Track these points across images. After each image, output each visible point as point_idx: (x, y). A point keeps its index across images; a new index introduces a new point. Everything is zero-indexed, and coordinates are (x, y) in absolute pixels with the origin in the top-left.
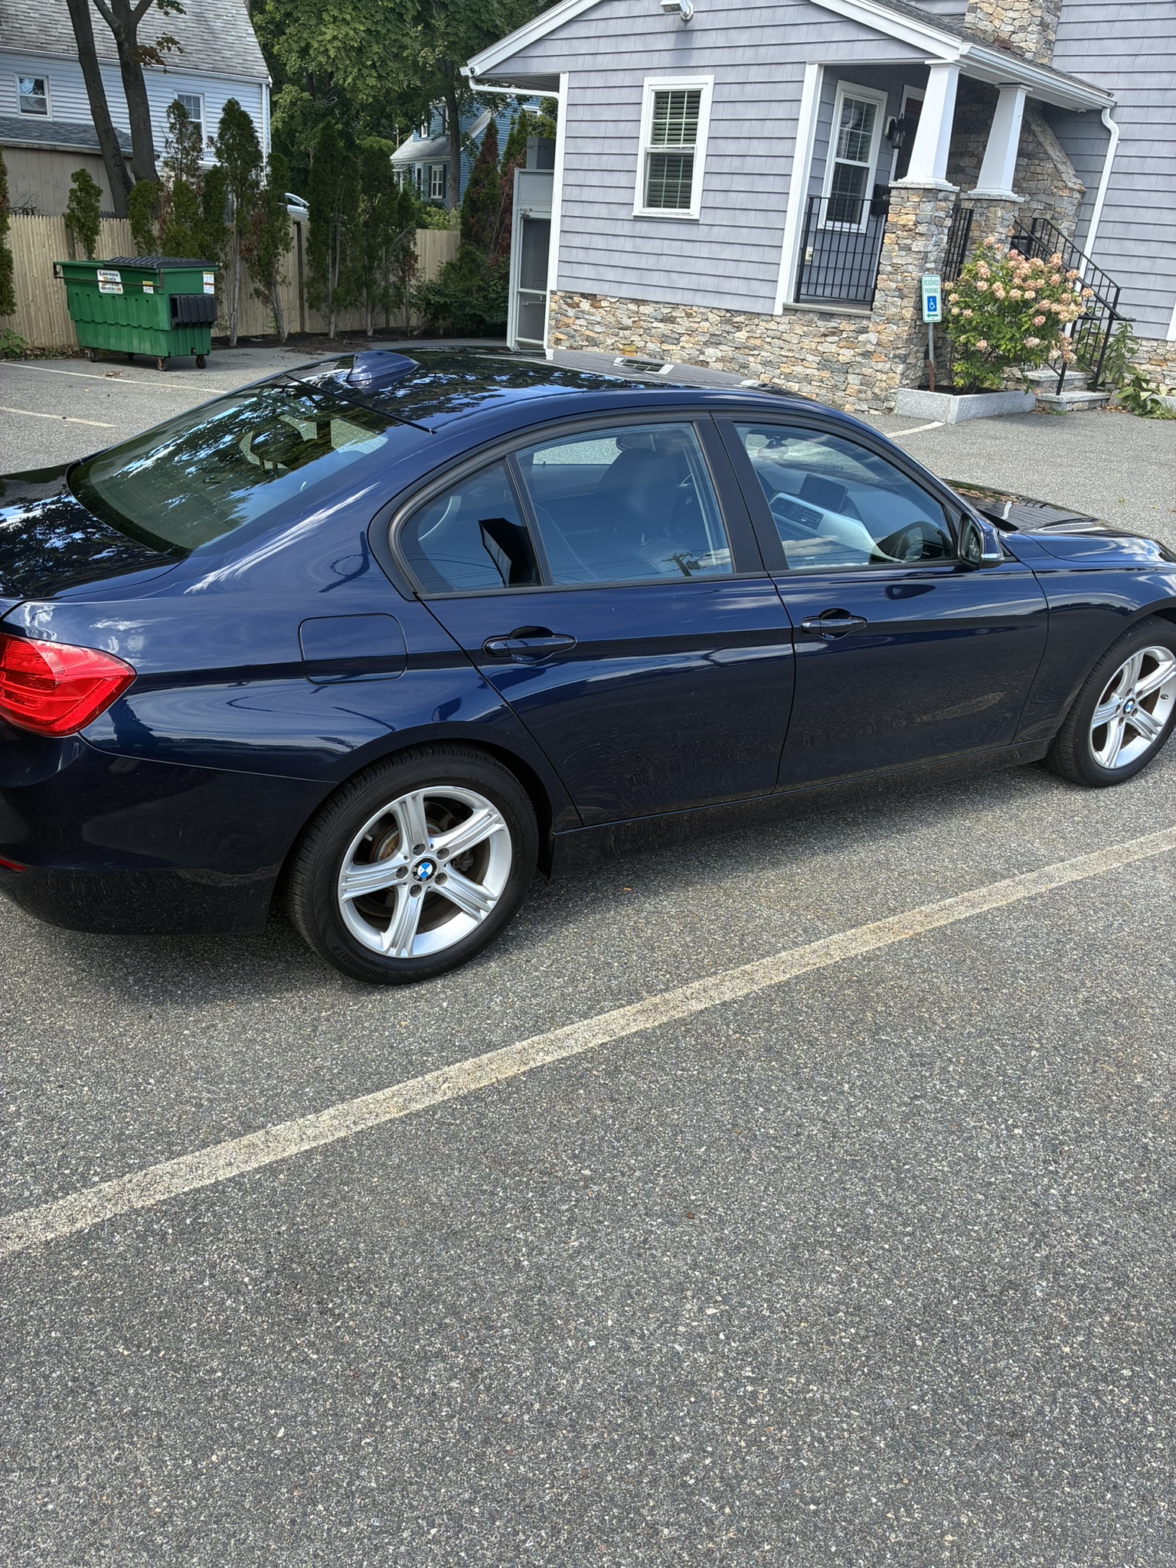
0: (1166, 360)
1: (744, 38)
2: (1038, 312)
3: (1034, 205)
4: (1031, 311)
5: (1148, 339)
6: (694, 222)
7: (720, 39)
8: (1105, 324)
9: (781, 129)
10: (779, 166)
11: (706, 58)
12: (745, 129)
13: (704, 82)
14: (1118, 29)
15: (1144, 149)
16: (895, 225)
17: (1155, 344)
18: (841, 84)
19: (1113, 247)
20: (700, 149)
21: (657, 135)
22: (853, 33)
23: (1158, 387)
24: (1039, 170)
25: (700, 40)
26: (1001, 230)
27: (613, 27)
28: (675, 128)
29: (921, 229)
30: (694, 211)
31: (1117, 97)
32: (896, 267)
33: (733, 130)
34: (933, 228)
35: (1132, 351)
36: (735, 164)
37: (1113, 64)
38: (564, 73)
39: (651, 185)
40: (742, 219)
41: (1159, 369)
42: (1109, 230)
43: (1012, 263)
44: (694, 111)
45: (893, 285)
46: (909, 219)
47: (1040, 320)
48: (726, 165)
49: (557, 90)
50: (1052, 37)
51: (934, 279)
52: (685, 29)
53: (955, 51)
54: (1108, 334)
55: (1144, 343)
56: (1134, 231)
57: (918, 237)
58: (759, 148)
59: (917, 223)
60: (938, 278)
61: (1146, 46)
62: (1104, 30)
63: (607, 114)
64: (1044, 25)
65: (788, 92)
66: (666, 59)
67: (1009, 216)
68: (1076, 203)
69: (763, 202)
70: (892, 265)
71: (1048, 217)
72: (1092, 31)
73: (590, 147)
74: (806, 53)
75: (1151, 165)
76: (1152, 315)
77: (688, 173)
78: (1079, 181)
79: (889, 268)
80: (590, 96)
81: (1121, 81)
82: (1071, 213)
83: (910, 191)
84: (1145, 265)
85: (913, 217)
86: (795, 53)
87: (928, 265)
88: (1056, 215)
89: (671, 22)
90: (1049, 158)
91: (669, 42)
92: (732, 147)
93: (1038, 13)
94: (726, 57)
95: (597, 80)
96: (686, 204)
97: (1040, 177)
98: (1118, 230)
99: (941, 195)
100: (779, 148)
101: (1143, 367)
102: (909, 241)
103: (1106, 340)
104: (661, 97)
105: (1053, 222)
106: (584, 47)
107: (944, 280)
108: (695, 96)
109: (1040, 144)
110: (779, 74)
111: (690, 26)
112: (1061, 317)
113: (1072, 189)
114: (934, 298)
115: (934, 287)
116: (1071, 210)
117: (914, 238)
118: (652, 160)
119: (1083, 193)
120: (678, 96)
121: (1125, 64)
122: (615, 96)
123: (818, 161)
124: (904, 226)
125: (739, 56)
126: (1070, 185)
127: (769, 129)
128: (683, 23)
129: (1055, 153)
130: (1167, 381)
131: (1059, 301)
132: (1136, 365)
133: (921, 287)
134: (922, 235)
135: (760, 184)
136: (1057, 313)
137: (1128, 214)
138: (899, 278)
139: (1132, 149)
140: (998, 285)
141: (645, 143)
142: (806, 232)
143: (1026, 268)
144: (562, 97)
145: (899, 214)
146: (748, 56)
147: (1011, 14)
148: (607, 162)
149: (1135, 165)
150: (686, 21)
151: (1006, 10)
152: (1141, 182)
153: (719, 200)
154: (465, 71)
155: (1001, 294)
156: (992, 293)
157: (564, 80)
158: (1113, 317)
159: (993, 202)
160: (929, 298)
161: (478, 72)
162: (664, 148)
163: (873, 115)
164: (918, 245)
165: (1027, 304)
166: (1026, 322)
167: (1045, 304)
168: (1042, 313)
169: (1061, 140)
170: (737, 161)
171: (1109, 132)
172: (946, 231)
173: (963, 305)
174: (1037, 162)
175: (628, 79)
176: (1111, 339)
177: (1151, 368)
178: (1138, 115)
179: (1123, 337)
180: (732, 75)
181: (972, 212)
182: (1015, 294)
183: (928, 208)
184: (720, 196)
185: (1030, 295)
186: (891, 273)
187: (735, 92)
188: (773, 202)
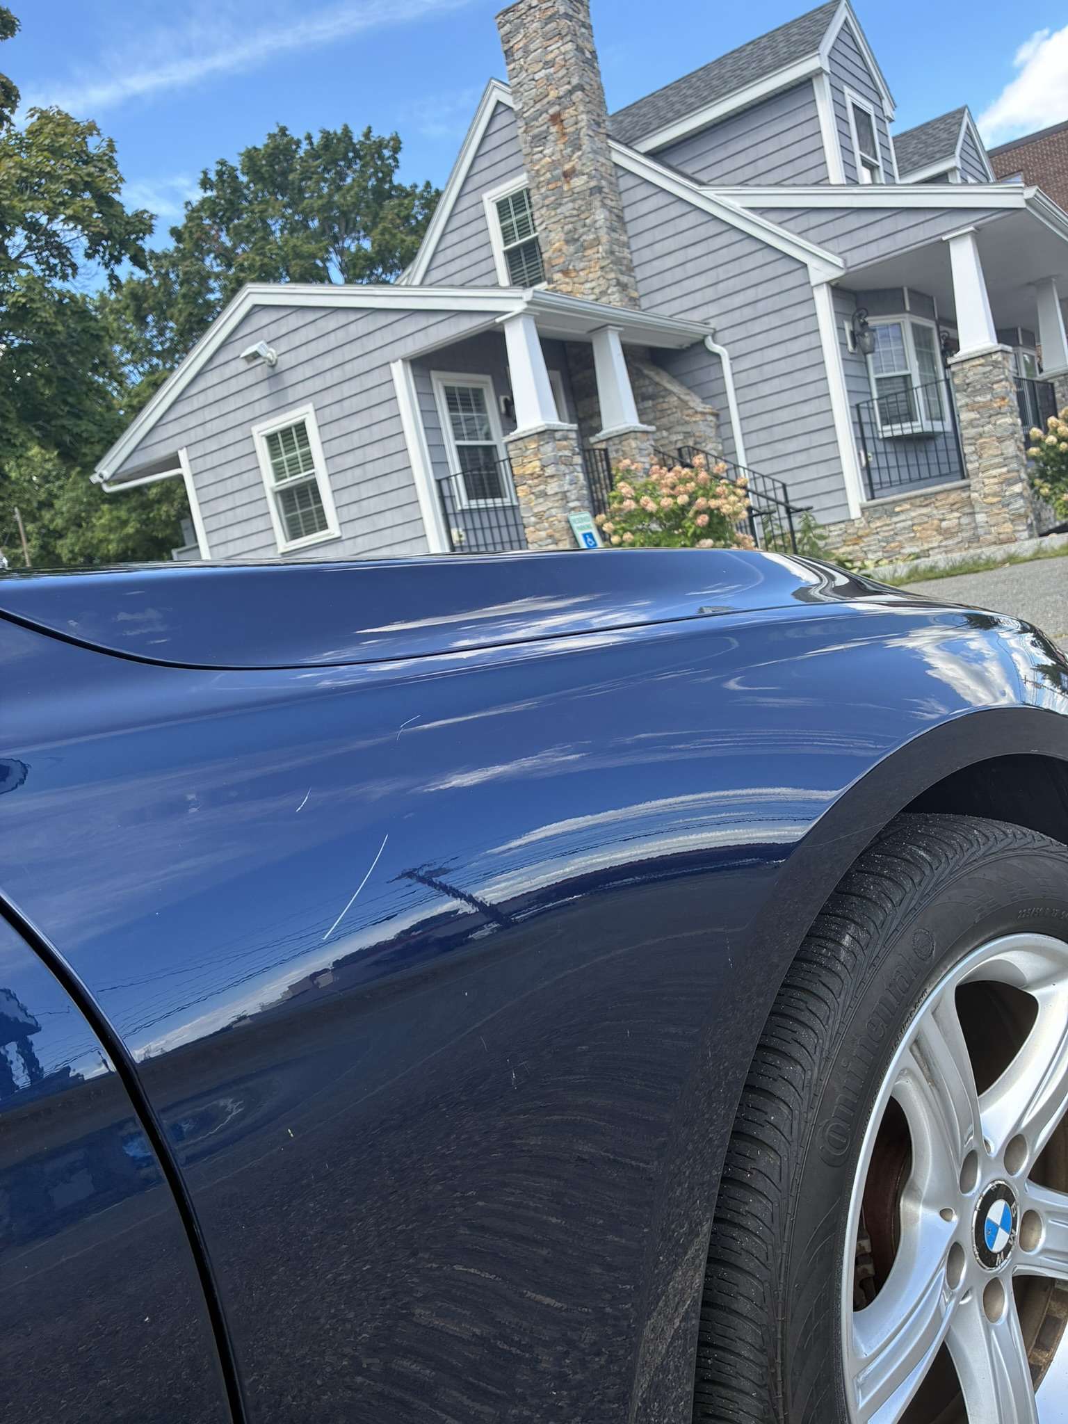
0: (860, 537)
1: (328, 362)
2: (698, 513)
3: (674, 438)
4: (691, 514)
5: (834, 524)
6: (338, 540)
7: (307, 371)
8: (785, 523)
9: (387, 428)
10: (397, 462)
11: (300, 391)
12: (356, 440)
13: (305, 413)
14: (691, 268)
15: (756, 359)
16: (523, 476)
17: (842, 526)
18: (434, 375)
19: (765, 453)
20: (321, 472)
21: (279, 473)
22: (423, 321)
23: (863, 563)
24: (665, 406)
25: (290, 378)
26: (643, 459)
27: (211, 396)
28: (293, 463)
29: (550, 471)
30: (334, 530)
31: (714, 323)
32: (540, 516)
33: (344, 445)
34: (563, 468)
35: (822, 537)
36: (358, 474)
37: (698, 298)
38: (181, 449)
39: (288, 520)
40: (382, 521)
41: (857, 547)
42: (754, 439)
43: (654, 477)
44: (304, 441)
45: (543, 534)
46: (535, 466)
47: (703, 520)
48: (349, 478)
49: (179, 466)
50: (635, 295)
51: (582, 516)
52: (274, 373)
53: (520, 302)
54: (792, 532)
55: (832, 528)
56: (778, 433)
57: (549, 480)
58: (374, 451)
59: (543, 468)
60: (587, 515)
61: (722, 273)
62: (679, 273)
63: (228, 471)
64: (623, 287)
65: (384, 393)
66: (265, 406)
67: (646, 445)
68: (712, 424)
69: (394, 499)
70: (535, 515)
71: (691, 443)
72: (669, 278)
73: (223, 505)
74: (386, 354)
75: (768, 371)
76: (828, 501)
77: (318, 499)
78: (708, 406)
79: (533, 519)
80: (210, 461)
81: (713, 310)
82: (712, 435)
83: (526, 440)
84: (801, 459)
85: (537, 463)
86: (377, 358)
87: (571, 505)
88: (698, 440)
89: (261, 372)
90: (670, 393)
91: (263, 390)
92: (349, 460)
93: (612, 275)
94: (317, 384)
95: (212, 445)
96: (324, 526)
97: (669, 412)
98: (763, 437)
99: (558, 435)
100: (392, 446)
101: (842, 550)
102: (542, 487)
103: (794, 538)
104: (271, 439)
105: (698, 446)
106: (192, 421)
107: (594, 516)
108: (301, 427)
109: (657, 384)
110: (369, 381)
111: (278, 369)
112: (724, 510)
113: (703, 413)
114: (591, 535)
115: (585, 523)
116: (711, 432)
117: (546, 483)
118: (283, 497)
119: (717, 415)
120: (286, 433)
121: (709, 294)
122: (231, 453)
123: (436, 447)
124: (532, 474)
125: (330, 379)
126: (699, 409)
127: (377, 432)
128: (270, 370)
129: (674, 388)
130: (870, 556)
131: (715, 497)
132: (834, 551)
133: (571, 528)
134: (552, 476)
135: (386, 484)
136: (718, 509)
137: (767, 420)
138: (546, 525)
139: (745, 364)
140: (645, 499)
141: (270, 482)
142: (446, 515)
143: (670, 477)
144: (185, 470)
145: (523, 465)
146: (337, 375)
147: (588, 285)
148: (241, 513)
149: (754, 376)
150: (273, 366)
151: (582, 284)
152: (766, 389)
153: (354, 511)
154: (95, 479)
155: (652, 507)
156: (644, 509)
157: (183, 456)
158: (789, 511)
159: (623, 436)
160: (584, 535)
161: (107, 474)
162: (289, 481)
163: (483, 398)
164: (552, 488)
165: (684, 509)
166: (690, 527)
167: (701, 502)
168: (704, 512)
169: (677, 377)
170: (358, 471)
171: (718, 356)
172: (579, 469)
173: (621, 532)
174: (661, 400)
175: (238, 434)
176: (798, 535)
177: (849, 549)
178: (739, 332)
179: (808, 528)
180: (328, 398)
181: (606, 450)
182: (666, 502)
183: (548, 449)
184: (354, 508)
185: (683, 499)
186: (537, 523)
187: (336, 411)
188: (403, 496)
